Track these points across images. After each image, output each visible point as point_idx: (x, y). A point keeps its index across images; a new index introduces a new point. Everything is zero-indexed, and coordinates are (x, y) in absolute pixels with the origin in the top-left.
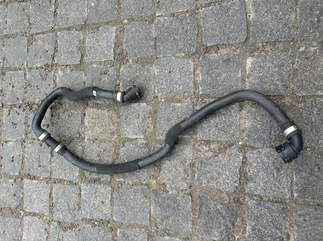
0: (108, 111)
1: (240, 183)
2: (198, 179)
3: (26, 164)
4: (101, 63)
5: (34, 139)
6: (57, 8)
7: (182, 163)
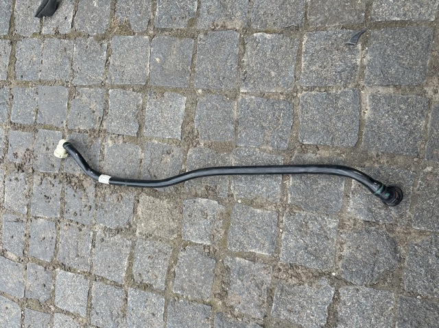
0: (168, 202)
1: (327, 322)
2: (276, 309)
3: (61, 251)
4: (163, 140)
5: (71, 221)
6: (110, 56)
7: (257, 286)
